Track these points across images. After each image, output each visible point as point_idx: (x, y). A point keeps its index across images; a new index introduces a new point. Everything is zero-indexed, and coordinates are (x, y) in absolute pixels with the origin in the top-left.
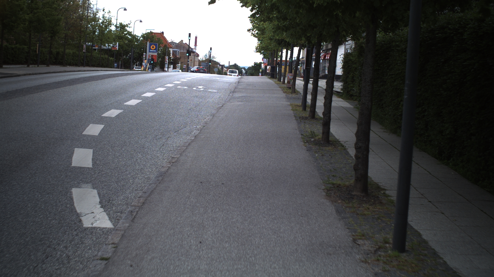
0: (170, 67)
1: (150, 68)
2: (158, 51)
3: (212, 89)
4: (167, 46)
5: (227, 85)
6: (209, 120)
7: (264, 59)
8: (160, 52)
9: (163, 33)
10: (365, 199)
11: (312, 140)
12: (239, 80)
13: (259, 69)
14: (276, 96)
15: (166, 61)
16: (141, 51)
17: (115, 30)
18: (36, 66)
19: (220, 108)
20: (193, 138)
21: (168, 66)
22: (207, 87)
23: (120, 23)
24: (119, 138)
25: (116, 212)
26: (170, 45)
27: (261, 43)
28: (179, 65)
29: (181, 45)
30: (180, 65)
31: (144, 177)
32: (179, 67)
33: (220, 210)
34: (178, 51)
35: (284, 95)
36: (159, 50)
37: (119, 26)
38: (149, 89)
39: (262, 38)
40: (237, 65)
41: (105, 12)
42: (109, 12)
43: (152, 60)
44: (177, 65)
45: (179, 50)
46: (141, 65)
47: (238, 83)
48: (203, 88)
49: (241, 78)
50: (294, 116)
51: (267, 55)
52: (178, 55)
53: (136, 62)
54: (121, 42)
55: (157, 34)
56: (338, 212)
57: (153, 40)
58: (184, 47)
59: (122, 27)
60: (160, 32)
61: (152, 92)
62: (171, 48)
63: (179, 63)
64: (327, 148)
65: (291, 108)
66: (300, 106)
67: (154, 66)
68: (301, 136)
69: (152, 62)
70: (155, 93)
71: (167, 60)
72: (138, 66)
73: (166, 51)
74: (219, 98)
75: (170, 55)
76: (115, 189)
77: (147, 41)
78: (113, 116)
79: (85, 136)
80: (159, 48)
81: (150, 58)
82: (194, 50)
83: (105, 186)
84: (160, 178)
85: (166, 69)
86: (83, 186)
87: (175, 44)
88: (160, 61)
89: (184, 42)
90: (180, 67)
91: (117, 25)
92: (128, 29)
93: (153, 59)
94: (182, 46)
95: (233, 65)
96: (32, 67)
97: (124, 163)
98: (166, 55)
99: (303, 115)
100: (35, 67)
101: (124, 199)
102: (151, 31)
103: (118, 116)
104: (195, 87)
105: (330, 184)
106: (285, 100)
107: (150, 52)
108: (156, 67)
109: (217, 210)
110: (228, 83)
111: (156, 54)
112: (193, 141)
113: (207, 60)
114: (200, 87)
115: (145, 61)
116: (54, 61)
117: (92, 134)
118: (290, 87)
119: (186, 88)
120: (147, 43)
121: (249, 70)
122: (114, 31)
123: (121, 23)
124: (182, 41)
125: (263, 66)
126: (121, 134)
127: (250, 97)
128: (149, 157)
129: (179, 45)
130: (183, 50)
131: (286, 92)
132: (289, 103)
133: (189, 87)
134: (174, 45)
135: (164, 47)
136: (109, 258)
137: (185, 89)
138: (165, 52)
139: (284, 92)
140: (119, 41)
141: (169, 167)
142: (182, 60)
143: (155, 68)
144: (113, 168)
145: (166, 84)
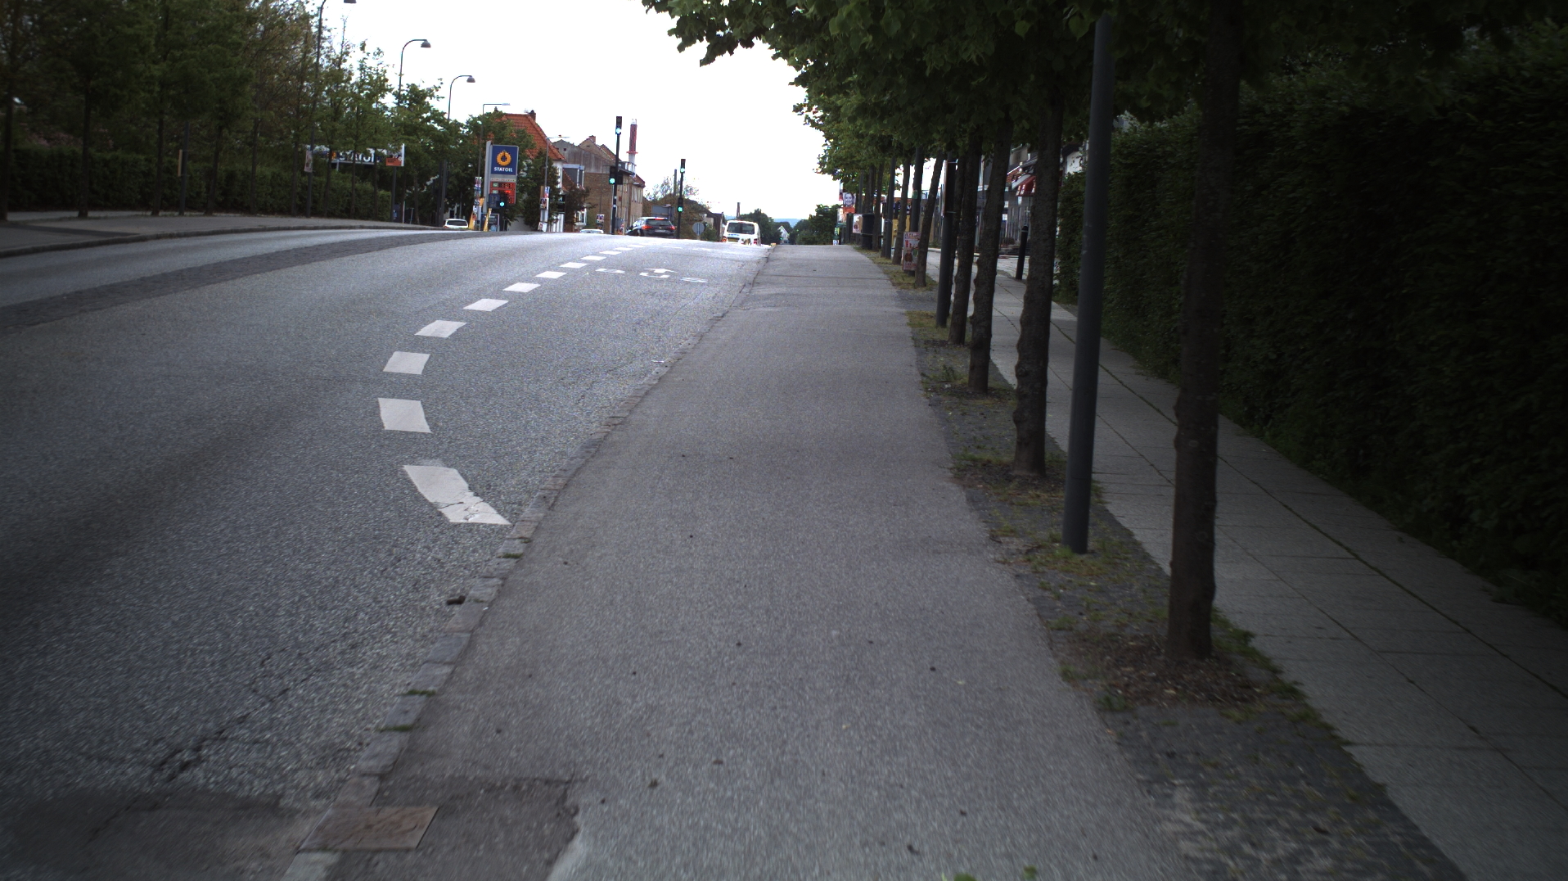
0: (557, 220)
1: (496, 224)
2: (519, 171)
3: (691, 276)
4: (545, 155)
5: (735, 266)
6: (690, 347)
7: (844, 194)
8: (525, 175)
9: (533, 114)
10: (1036, 482)
11: (946, 386)
12: (768, 253)
13: (831, 227)
14: (871, 292)
15: (545, 203)
16: (467, 168)
17: (395, 105)
18: (176, 214)
19: (718, 319)
20: (655, 383)
21: (550, 215)
22: (678, 270)
23: (410, 84)
24: (474, 380)
25: (509, 503)
26: (555, 151)
27: (834, 145)
28: (583, 215)
29: (589, 151)
30: (587, 213)
31: (552, 450)
32: (583, 221)
33: (726, 495)
34: (581, 171)
35: (894, 291)
36: (521, 167)
37: (406, 93)
38: (520, 273)
39: (836, 130)
40: (764, 215)
41: (368, 54)
42: (378, 54)
43: (501, 198)
44: (578, 214)
45: (583, 168)
46: (467, 213)
47: (767, 262)
48: (666, 273)
49: (774, 250)
50: (913, 339)
51: (853, 182)
52: (580, 183)
53: (450, 206)
54: (413, 142)
55: (515, 118)
56: (971, 500)
57: (503, 135)
58: (598, 159)
59: (417, 97)
60: (523, 113)
61: (530, 282)
62: (559, 160)
63: (583, 209)
64: (980, 402)
65: (906, 320)
66: (932, 317)
67: (506, 216)
68: (920, 378)
69: (502, 204)
70: (539, 283)
71: (548, 199)
72: (458, 218)
73: (544, 170)
74: (714, 297)
75: (557, 183)
76: (494, 468)
77: (486, 140)
78: (446, 335)
79: (391, 374)
80: (521, 161)
81: (495, 192)
82: (630, 166)
83: (471, 463)
84: (593, 450)
85: (545, 227)
86: (425, 462)
87: (569, 149)
88: (524, 201)
89: (599, 142)
90: (587, 219)
91: (402, 93)
92: (432, 102)
93: (503, 196)
94: (593, 156)
95: (751, 214)
96: (166, 216)
97: (500, 427)
98: (543, 184)
99: (935, 338)
100: (173, 216)
101: (520, 484)
102: (496, 110)
103: (456, 336)
104: (645, 271)
105: (967, 460)
106: (894, 303)
107: (493, 172)
108: (512, 219)
109: (721, 495)
110: (736, 261)
111: (512, 179)
112: (654, 387)
113: (669, 198)
114: (657, 271)
115: (481, 201)
116: (221, 199)
117: (407, 372)
118: (913, 269)
119: (619, 271)
120: (485, 144)
121: (801, 230)
122: (392, 110)
123: (413, 85)
124: (593, 137)
125: (841, 216)
126: (476, 373)
127: (797, 295)
128: (555, 418)
129: (583, 152)
130: (597, 167)
131: (899, 284)
132: (904, 311)
133: (628, 269)
134: (566, 152)
135: (537, 157)
136: (522, 555)
137: (617, 276)
138: (541, 174)
139: (894, 285)
140: (408, 139)
141: (608, 432)
142: (594, 198)
143: (510, 224)
144: (479, 435)
145: (563, 263)
